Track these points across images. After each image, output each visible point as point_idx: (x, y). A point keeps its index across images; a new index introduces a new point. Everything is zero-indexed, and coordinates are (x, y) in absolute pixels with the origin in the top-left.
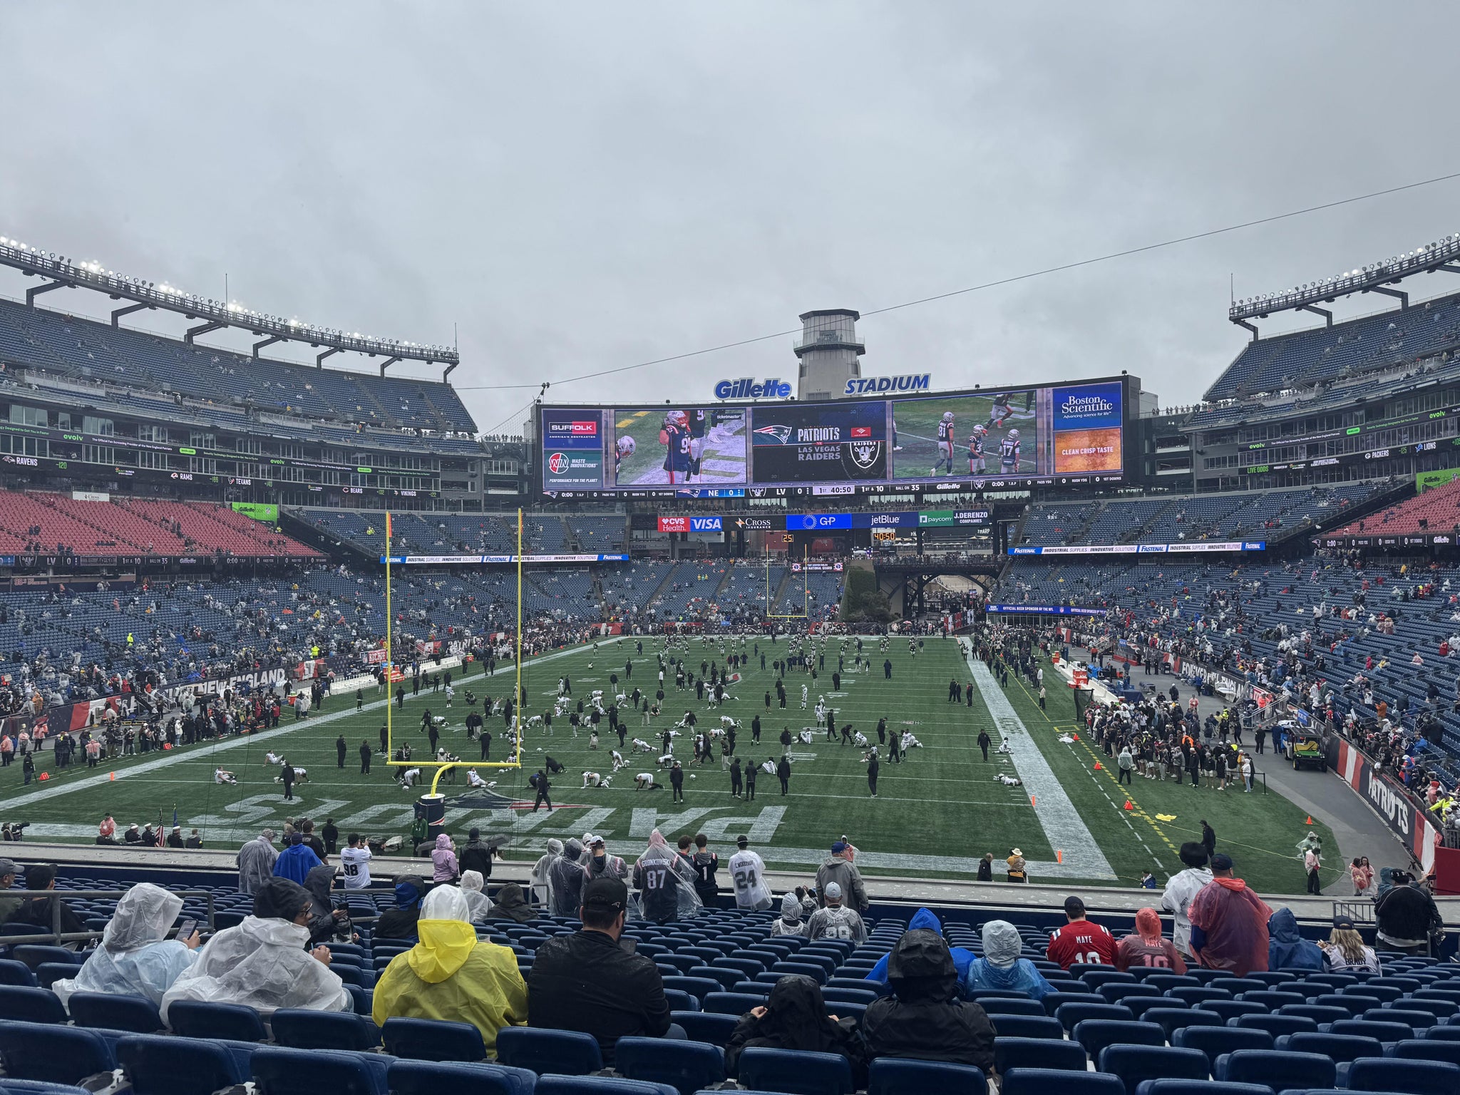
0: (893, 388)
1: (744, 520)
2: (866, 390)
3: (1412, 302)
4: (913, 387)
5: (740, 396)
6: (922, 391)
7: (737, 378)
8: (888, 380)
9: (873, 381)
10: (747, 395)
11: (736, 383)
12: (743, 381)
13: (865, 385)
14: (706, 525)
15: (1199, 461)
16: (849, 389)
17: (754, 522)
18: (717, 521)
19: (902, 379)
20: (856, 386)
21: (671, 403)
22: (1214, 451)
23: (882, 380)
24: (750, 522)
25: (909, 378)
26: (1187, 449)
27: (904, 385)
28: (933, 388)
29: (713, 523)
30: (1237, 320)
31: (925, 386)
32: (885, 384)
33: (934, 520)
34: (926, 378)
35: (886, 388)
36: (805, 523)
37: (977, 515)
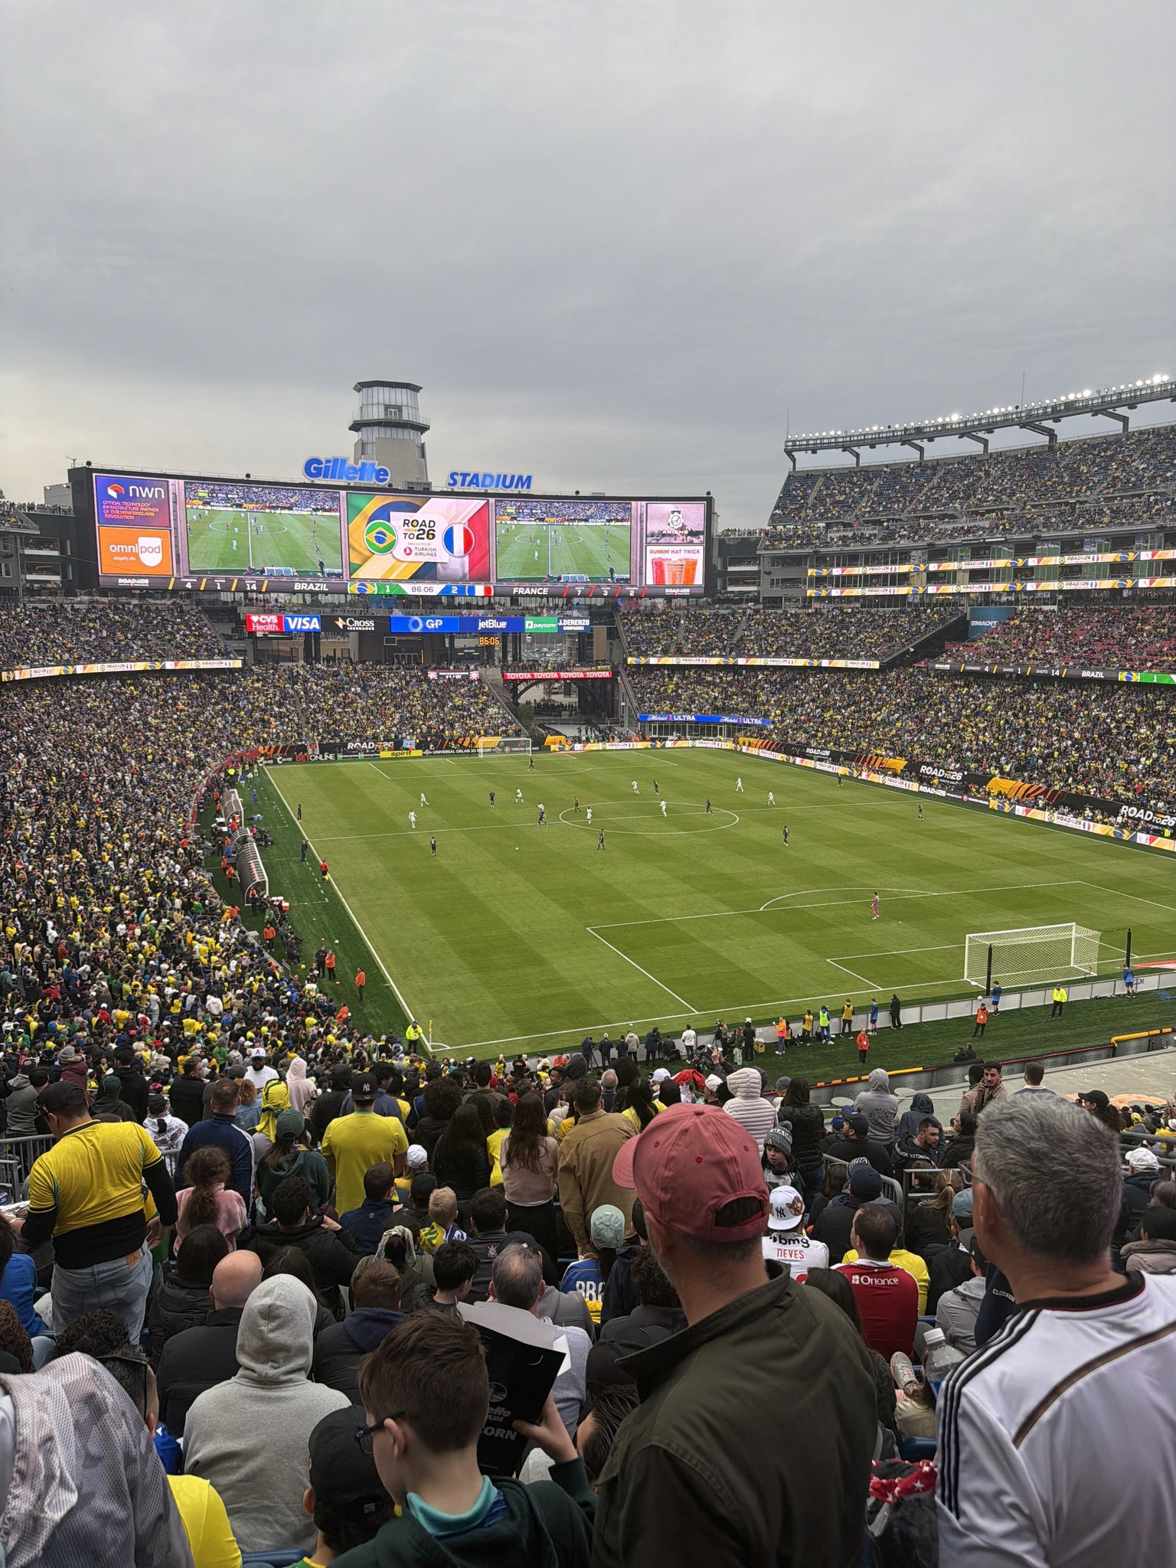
0: (497, 486)
1: (344, 619)
2: (469, 485)
3: (927, 456)
4: (516, 487)
5: (333, 477)
6: (524, 491)
7: (330, 457)
8: (491, 476)
9: (476, 476)
10: (340, 477)
11: (328, 461)
12: (336, 460)
13: (468, 479)
14: (303, 624)
15: (765, 580)
16: (452, 482)
17: (357, 623)
18: (315, 620)
19: (505, 477)
20: (459, 479)
21: (252, 478)
22: (780, 572)
23: (485, 476)
24: (351, 622)
25: (513, 477)
26: (755, 568)
27: (507, 483)
28: (535, 490)
29: (310, 622)
30: (789, 453)
31: (528, 487)
32: (488, 480)
33: (539, 625)
34: (529, 478)
35: (490, 485)
36: (410, 626)
37: (580, 622)
